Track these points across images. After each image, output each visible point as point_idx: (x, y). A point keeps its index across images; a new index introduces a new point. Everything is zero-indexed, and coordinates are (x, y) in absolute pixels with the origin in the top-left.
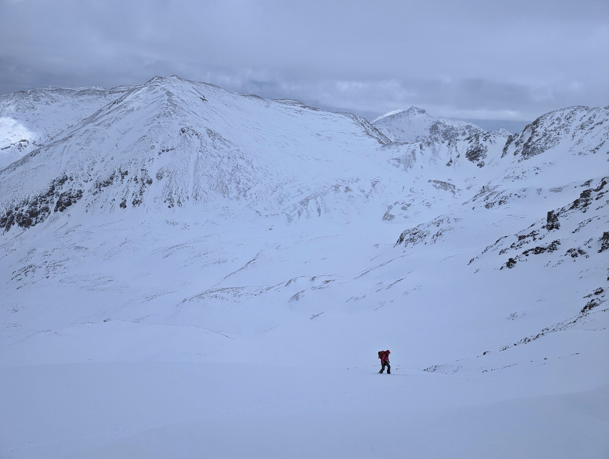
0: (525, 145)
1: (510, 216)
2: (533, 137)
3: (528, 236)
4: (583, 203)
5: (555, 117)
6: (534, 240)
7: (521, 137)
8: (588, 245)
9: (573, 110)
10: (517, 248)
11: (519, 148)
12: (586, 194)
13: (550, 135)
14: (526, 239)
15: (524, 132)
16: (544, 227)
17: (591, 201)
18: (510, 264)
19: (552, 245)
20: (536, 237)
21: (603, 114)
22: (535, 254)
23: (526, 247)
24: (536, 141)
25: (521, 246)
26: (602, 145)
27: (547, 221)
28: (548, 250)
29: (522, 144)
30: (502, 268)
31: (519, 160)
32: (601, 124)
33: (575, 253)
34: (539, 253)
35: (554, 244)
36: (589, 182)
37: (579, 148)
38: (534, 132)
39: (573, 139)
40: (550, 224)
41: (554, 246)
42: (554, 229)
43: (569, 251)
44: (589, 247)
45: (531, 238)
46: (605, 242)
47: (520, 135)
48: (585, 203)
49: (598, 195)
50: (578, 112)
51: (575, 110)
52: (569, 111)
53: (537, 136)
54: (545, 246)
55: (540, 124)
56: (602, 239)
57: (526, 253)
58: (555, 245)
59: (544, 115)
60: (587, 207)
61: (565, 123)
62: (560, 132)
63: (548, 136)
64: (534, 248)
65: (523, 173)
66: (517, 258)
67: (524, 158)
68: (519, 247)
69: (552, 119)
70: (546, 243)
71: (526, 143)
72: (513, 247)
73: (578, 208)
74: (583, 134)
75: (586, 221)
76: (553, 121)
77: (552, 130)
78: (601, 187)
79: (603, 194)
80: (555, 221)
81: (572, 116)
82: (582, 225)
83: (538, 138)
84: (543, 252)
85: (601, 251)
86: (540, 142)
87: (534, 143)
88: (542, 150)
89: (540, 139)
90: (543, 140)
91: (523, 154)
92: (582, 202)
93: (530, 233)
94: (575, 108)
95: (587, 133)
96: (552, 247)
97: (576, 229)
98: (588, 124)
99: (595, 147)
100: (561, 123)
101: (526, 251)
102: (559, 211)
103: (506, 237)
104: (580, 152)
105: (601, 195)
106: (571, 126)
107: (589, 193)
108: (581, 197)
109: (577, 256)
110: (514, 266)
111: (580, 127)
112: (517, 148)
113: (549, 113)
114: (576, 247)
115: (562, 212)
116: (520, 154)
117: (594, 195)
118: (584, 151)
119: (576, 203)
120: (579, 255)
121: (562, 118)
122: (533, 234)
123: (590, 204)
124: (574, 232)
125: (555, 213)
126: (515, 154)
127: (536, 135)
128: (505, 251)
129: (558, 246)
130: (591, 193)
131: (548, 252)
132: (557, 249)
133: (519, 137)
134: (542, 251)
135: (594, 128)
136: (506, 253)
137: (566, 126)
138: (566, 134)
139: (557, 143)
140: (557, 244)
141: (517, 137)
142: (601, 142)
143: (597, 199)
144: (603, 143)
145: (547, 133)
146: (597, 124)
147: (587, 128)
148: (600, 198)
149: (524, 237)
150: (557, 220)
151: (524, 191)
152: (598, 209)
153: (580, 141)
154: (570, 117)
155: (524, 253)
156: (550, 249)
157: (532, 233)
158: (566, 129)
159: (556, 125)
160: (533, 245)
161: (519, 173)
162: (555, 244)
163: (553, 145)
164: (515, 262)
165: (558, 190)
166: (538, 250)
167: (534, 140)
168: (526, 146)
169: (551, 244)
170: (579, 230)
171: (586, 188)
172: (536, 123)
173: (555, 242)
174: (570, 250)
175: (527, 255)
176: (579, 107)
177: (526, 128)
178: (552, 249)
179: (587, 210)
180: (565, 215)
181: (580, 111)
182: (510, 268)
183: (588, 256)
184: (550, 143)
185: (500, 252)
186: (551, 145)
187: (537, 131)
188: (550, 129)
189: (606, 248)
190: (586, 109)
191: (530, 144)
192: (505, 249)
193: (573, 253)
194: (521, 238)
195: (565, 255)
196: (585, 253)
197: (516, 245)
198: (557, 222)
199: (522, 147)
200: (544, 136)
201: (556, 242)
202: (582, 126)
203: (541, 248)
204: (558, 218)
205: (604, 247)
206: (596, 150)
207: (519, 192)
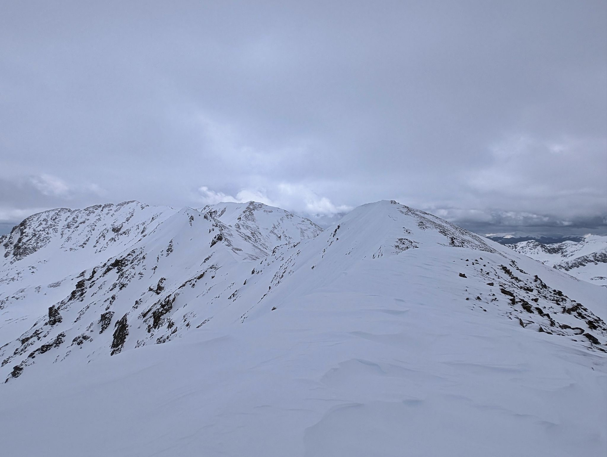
0: (15, 246)
1: (10, 321)
2: (22, 238)
3: (32, 337)
4: (80, 293)
5: (42, 218)
6: (38, 339)
7: (10, 238)
8: (90, 330)
9: (57, 211)
10: (21, 353)
11: (10, 249)
12: (80, 285)
13: (40, 235)
14: (30, 341)
15: (12, 234)
16: (46, 324)
17: (86, 290)
18: (16, 372)
19: (58, 339)
20: (40, 336)
21: (84, 214)
22: (42, 353)
23: (30, 350)
24: (27, 241)
25: (26, 350)
26: (88, 241)
27: (49, 317)
28: (55, 345)
29: (12, 246)
30: (7, 380)
31: (11, 262)
32: (84, 223)
33: (80, 341)
34: (46, 351)
35: (59, 338)
36: (83, 273)
37: (69, 245)
38: (22, 233)
39: (62, 237)
40: (52, 319)
41: (59, 340)
42: (57, 323)
43: (74, 341)
44: (91, 331)
45: (35, 338)
46: (103, 323)
47: (8, 237)
48: (81, 292)
49: (90, 284)
50: (62, 213)
51: (59, 212)
52: (53, 213)
53: (27, 236)
54: (51, 342)
55: (28, 225)
56: (101, 321)
57: (32, 355)
58: (61, 339)
59: (30, 216)
60: (83, 296)
61: (52, 223)
62: (49, 231)
63: (37, 236)
64: (40, 347)
65: (18, 274)
66: (23, 364)
67: (17, 259)
68: (23, 351)
69: (39, 220)
70: (51, 339)
71: (16, 244)
72: (17, 353)
73: (75, 298)
74: (70, 232)
75: (85, 308)
76: (40, 222)
77: (41, 230)
78: (92, 277)
79: (94, 282)
80: (57, 316)
81: (57, 217)
82: (82, 313)
83: (28, 238)
84: (50, 349)
85: (101, 332)
86: (31, 242)
87: (25, 244)
88: (34, 249)
89: (30, 239)
90: (34, 240)
91: (15, 254)
92: (78, 292)
93: (33, 334)
94: (59, 210)
95: (74, 231)
96: (58, 342)
97: (78, 318)
98: (73, 223)
99: (83, 243)
100: (49, 223)
101: (32, 353)
102: (60, 304)
103: (7, 344)
104: (70, 248)
105: (93, 283)
106: (58, 226)
107: (83, 283)
108: (77, 288)
109: (83, 343)
110: (20, 374)
111: (66, 226)
112: (7, 250)
113: (35, 215)
114: (80, 335)
115: (62, 305)
116: (11, 255)
117: (87, 284)
118: (74, 247)
119: (74, 293)
120: (84, 341)
121: (48, 219)
122: (36, 334)
123: (85, 293)
124: (75, 322)
125: (56, 308)
126: (6, 256)
127: (25, 236)
128: (8, 360)
129: (63, 339)
130: (84, 283)
131: (55, 347)
132: (62, 342)
133: (7, 239)
134: (48, 349)
135: (78, 226)
136: (10, 362)
137: (54, 226)
138: (54, 233)
139: (48, 241)
140: (62, 336)
141: (5, 239)
142: (87, 238)
143: (90, 287)
144: (89, 239)
145: (36, 233)
146: (81, 223)
147: (73, 227)
148: (93, 285)
149: (27, 339)
150: (59, 314)
151: (21, 292)
152: (93, 295)
153: (69, 239)
154: (56, 218)
155: (29, 356)
156: (57, 344)
157: (36, 332)
158: (54, 229)
159: (44, 226)
160: (38, 345)
161: (13, 274)
162: (61, 337)
163: (45, 244)
164: (21, 369)
165: (57, 285)
166: (44, 349)
167: (24, 241)
168: (17, 247)
169: (56, 338)
170: (80, 318)
171: (80, 279)
172: (23, 224)
173: (59, 335)
174: (75, 339)
175: (34, 357)
176: (62, 209)
177: (14, 229)
178: (58, 344)
179: (84, 298)
180: (65, 308)
181: (63, 212)
182: (17, 377)
183: (92, 340)
184: (41, 242)
185: (3, 363)
186: (42, 244)
187: (25, 232)
188: (39, 229)
189: (106, 328)
190: (69, 211)
191: (20, 244)
192: (8, 359)
193: (78, 340)
194: (23, 341)
195: (72, 345)
196: (89, 338)
197: (19, 350)
198: (59, 315)
199: (13, 248)
200: (33, 236)
201: (61, 335)
202: (68, 225)
203: (47, 346)
204: (59, 311)
205: (103, 327)
206: (84, 245)
207: (16, 294)
